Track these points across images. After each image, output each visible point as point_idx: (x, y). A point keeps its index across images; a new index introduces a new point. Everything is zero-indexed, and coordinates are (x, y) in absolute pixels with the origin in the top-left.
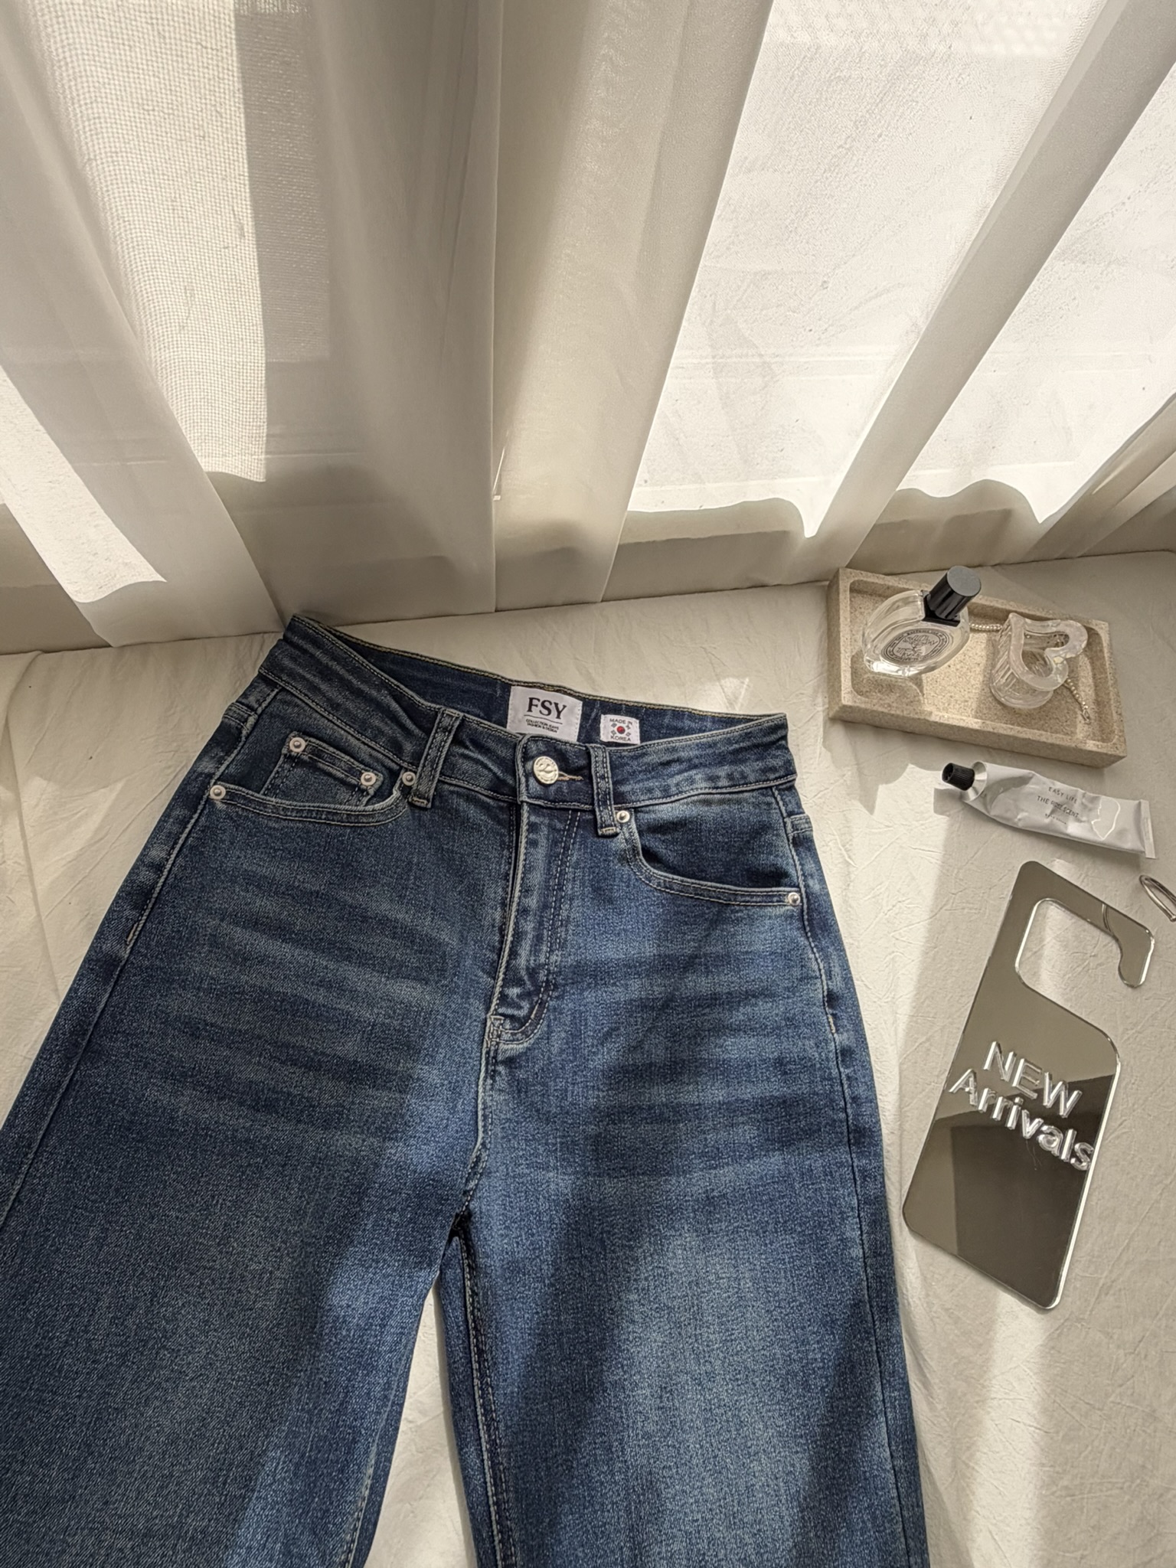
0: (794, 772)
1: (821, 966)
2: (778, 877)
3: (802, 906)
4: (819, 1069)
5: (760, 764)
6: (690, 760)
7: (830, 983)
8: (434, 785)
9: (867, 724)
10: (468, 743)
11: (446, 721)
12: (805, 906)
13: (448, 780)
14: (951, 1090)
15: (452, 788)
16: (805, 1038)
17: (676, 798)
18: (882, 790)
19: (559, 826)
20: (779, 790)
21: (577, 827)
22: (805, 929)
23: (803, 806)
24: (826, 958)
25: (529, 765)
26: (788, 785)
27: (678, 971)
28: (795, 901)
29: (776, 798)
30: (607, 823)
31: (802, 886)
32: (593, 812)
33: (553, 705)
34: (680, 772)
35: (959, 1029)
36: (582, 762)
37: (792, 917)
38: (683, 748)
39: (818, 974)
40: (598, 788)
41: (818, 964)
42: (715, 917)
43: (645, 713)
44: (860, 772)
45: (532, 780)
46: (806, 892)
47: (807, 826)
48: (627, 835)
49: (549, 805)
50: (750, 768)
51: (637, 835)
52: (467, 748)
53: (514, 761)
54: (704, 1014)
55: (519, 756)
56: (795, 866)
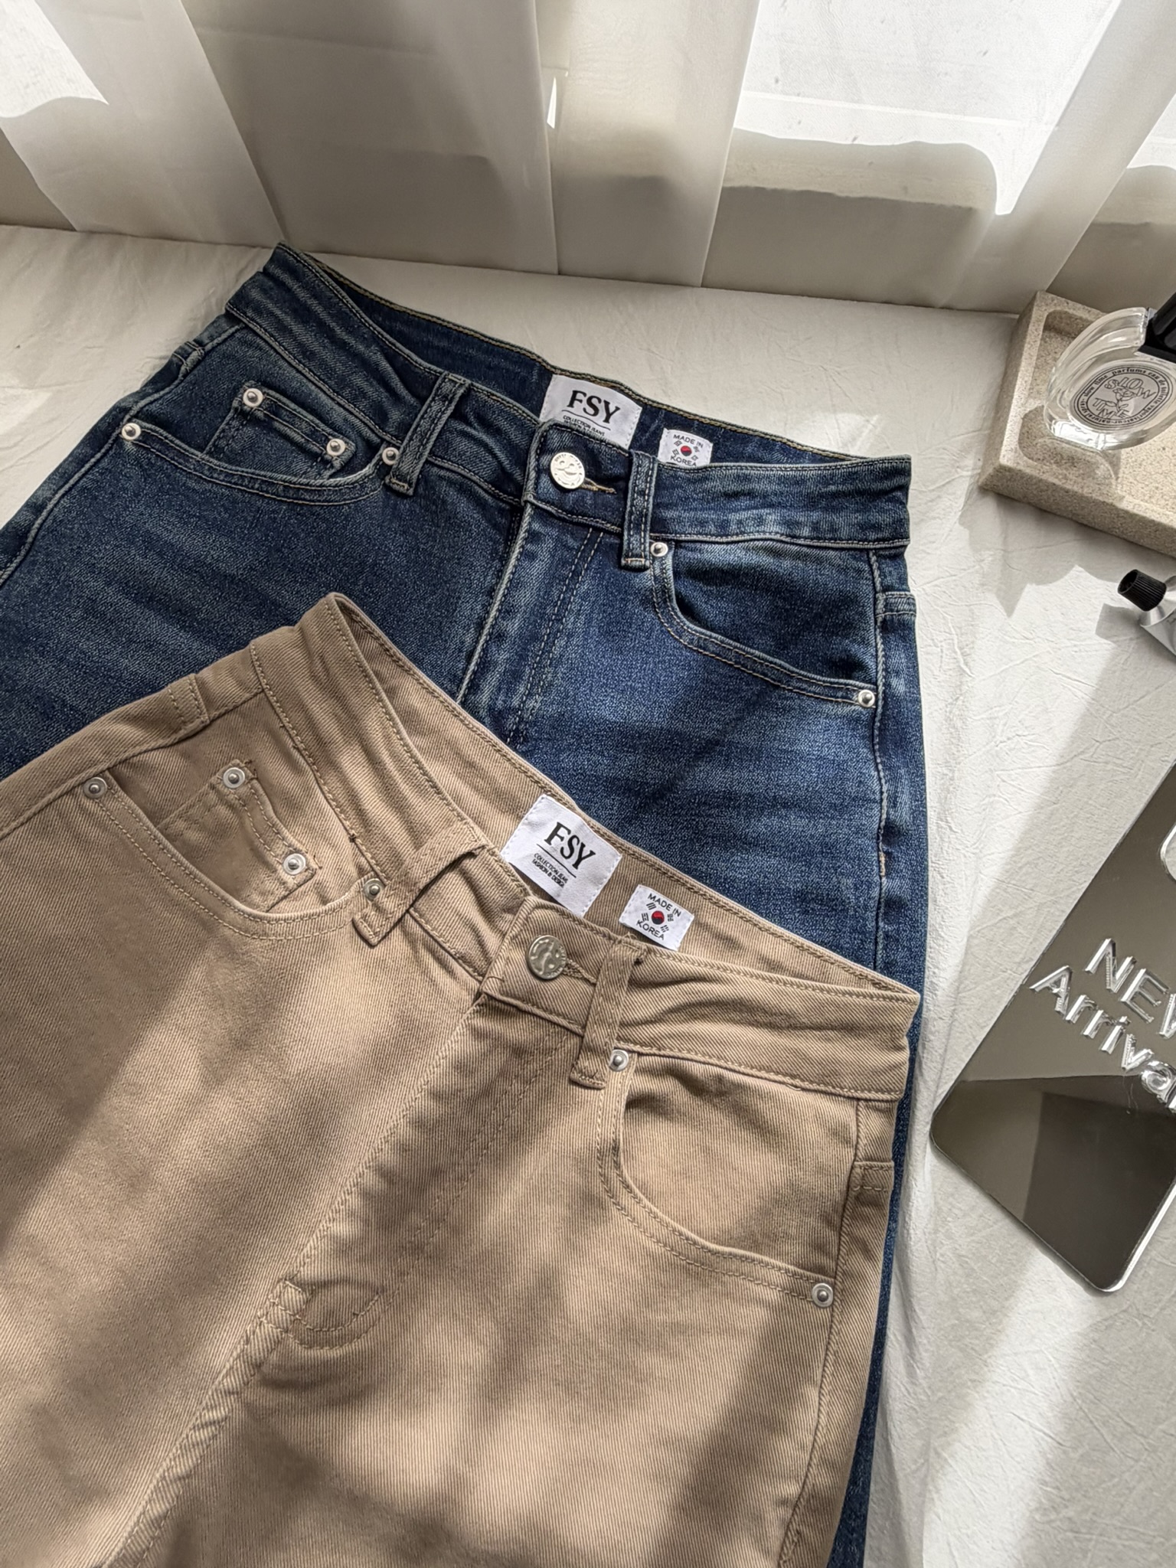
0: (905, 536)
1: (885, 789)
2: (851, 667)
3: (876, 709)
4: (852, 917)
5: (859, 517)
6: (765, 496)
7: (892, 812)
8: (421, 465)
9: (1029, 503)
10: (472, 419)
11: (447, 387)
12: (880, 710)
13: (439, 462)
14: (1033, 987)
15: (442, 473)
16: (842, 874)
17: (735, 538)
18: (1030, 592)
19: (571, 542)
20: (879, 556)
21: (596, 551)
22: (873, 740)
23: (910, 582)
24: (894, 779)
25: (544, 460)
26: (893, 552)
27: (687, 757)
28: (866, 701)
29: (871, 566)
30: (634, 552)
31: (880, 683)
32: (620, 536)
33: (603, 404)
34: (747, 509)
35: (1063, 911)
36: (618, 470)
37: (858, 720)
38: (759, 479)
39: (878, 797)
40: (632, 505)
41: (881, 785)
42: (755, 698)
43: (723, 436)
44: (1006, 564)
45: (544, 479)
46: (884, 692)
47: (906, 607)
48: (658, 571)
49: (563, 515)
50: (845, 521)
51: (670, 573)
52: (470, 424)
53: (527, 452)
54: (710, 816)
55: (535, 445)
56: (877, 657)
